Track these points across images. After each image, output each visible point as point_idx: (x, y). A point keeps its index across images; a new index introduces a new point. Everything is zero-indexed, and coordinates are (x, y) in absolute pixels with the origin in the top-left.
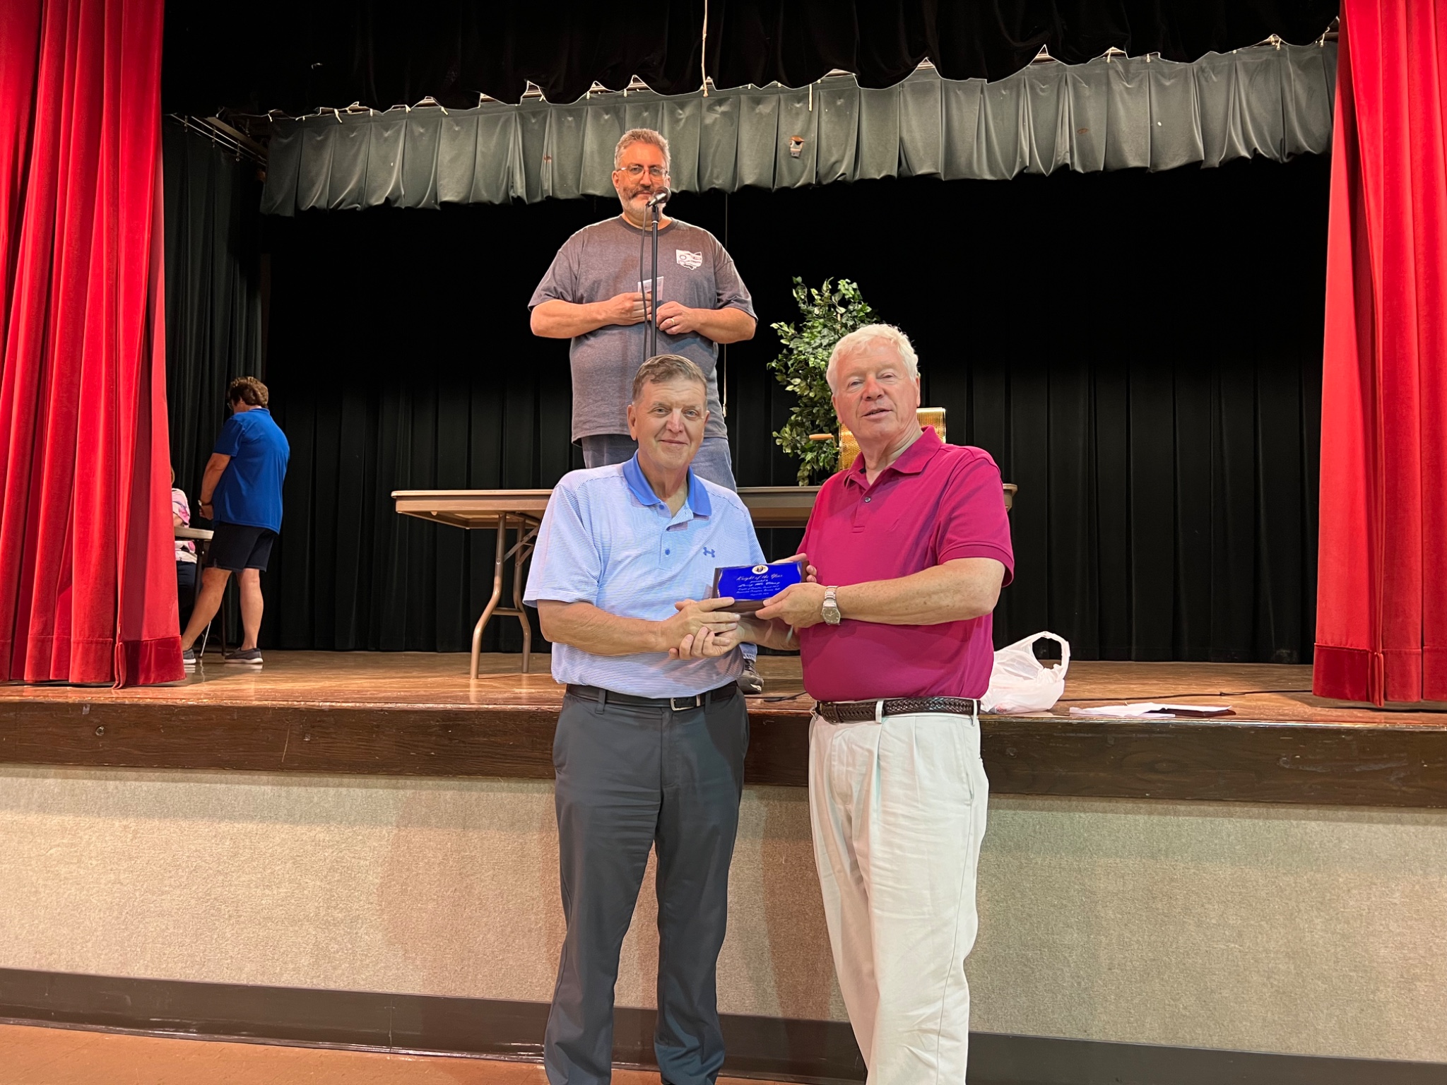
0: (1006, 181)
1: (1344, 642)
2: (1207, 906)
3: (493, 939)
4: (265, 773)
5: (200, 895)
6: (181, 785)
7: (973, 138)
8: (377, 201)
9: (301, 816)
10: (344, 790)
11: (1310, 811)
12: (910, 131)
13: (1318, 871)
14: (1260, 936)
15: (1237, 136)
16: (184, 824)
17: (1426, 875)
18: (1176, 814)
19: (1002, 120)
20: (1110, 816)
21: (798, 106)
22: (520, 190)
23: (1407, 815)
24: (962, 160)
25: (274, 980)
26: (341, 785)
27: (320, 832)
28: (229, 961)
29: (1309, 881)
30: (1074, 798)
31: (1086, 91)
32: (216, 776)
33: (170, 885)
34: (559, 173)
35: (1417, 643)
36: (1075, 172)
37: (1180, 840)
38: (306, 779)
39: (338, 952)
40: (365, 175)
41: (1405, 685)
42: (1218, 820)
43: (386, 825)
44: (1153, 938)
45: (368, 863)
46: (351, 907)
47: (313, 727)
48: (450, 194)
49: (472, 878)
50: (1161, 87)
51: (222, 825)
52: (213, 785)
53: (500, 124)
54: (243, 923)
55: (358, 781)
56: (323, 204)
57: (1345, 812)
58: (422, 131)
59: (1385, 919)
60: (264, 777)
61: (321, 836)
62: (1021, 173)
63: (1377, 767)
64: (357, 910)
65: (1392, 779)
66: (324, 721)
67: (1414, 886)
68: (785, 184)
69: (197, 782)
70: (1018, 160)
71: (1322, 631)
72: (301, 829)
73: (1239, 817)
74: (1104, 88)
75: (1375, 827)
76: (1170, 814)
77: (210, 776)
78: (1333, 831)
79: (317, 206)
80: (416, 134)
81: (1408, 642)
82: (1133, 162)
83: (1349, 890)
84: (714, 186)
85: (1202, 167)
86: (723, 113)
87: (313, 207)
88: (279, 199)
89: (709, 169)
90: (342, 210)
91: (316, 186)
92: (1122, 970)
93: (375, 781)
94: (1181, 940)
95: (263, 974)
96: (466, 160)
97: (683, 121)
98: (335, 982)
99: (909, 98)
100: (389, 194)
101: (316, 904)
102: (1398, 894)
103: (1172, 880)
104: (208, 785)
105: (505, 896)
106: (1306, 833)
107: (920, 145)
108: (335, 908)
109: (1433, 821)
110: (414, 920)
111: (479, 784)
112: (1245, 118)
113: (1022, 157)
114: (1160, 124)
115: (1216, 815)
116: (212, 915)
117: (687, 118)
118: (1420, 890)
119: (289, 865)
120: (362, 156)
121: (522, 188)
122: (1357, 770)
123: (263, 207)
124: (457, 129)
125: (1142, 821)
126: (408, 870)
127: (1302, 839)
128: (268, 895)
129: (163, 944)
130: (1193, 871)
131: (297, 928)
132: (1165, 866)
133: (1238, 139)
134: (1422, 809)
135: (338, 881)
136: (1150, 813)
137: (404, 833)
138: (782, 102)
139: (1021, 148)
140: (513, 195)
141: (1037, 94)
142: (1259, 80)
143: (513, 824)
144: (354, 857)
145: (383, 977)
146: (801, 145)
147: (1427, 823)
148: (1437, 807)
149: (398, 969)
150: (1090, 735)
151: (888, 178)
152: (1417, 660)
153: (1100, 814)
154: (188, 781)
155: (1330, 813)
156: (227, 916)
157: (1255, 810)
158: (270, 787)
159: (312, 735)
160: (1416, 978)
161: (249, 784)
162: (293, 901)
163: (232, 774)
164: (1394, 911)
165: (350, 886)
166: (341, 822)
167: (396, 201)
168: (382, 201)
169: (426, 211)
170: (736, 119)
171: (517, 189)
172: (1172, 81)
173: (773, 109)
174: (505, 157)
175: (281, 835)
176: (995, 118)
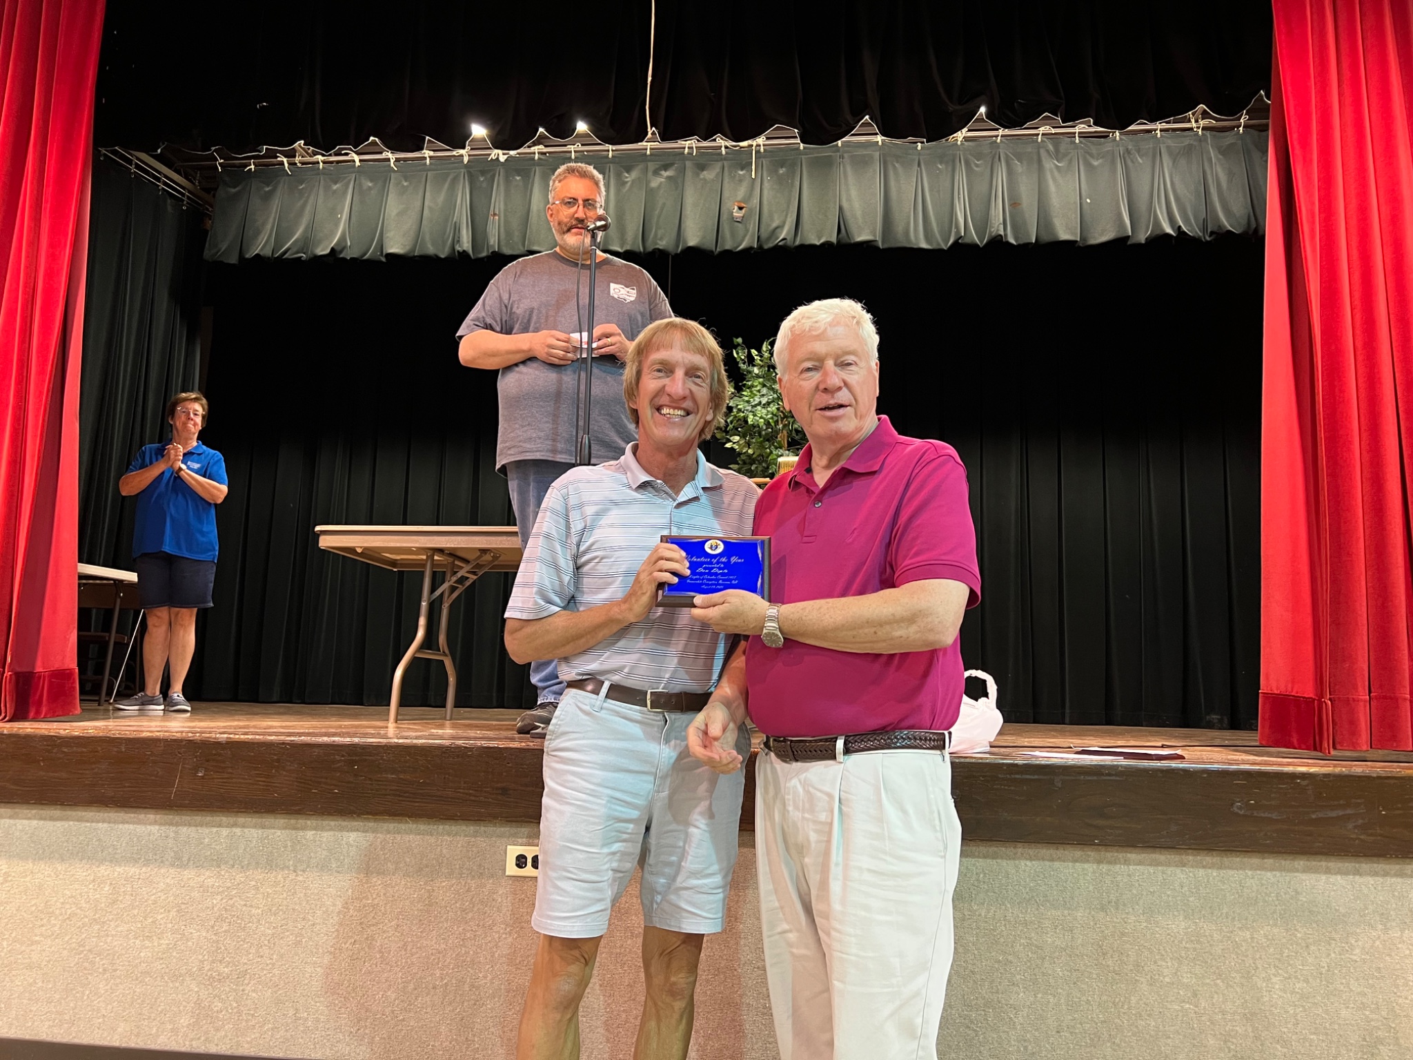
0: (941, 250)
1: (1290, 689)
2: (1160, 963)
3: (393, 996)
4: (153, 811)
5: (74, 945)
6: (59, 824)
7: (910, 209)
8: (322, 251)
9: (189, 860)
10: (238, 831)
11: (1266, 860)
12: (849, 200)
13: (1275, 925)
14: (1216, 996)
15: (1162, 213)
16: (60, 867)
17: (1386, 929)
18: (1127, 862)
19: (939, 191)
20: (1057, 864)
21: (741, 173)
22: (466, 244)
23: (1365, 866)
24: (899, 228)
25: (149, 1042)
26: (235, 825)
27: (210, 877)
28: (101, 1020)
29: (1266, 936)
30: (1019, 845)
31: (1019, 167)
32: (98, 814)
33: (41, 935)
34: (505, 229)
35: (1364, 690)
36: (1008, 243)
37: (1130, 891)
38: (198, 818)
39: (222, 1011)
40: (311, 227)
41: (1354, 732)
42: (1169, 870)
43: (282, 869)
44: (1104, 998)
45: (260, 911)
46: (238, 961)
47: (208, 761)
48: (396, 246)
49: (372, 928)
50: (1089, 166)
51: (103, 868)
52: (94, 824)
53: (449, 180)
54: (119, 977)
55: (254, 820)
56: (267, 252)
57: (1302, 863)
58: (370, 185)
59: (1344, 978)
60: (151, 816)
61: (210, 882)
62: (956, 243)
63: (1334, 814)
64: (246, 964)
65: (1350, 826)
66: (220, 755)
67: (1374, 942)
68: (727, 247)
69: (78, 821)
70: (954, 230)
71: (1267, 678)
72: (188, 874)
73: (1192, 867)
74: (1036, 166)
75: (1333, 878)
76: (1120, 864)
77: (91, 814)
78: (1289, 882)
79: (261, 254)
80: (365, 187)
81: (1355, 687)
82: (1064, 236)
83: (1307, 947)
84: (657, 247)
85: (1129, 243)
86: (669, 178)
87: (257, 255)
88: (224, 247)
89: (654, 230)
90: (286, 259)
91: (262, 235)
92: (1071, 1033)
93: (273, 820)
94: (1134, 1000)
95: (138, 1035)
96: (413, 215)
97: (629, 184)
98: (217, 1045)
99: (849, 169)
100: (336, 244)
101: (200, 957)
102: (1357, 951)
103: (1123, 934)
104: (89, 824)
105: (409, 948)
106: (1262, 885)
107: (859, 213)
108: (220, 961)
109: (1393, 872)
110: (307, 975)
111: (385, 826)
112: (1170, 198)
113: (957, 227)
114: (1088, 201)
115: (1168, 865)
116: (85, 969)
117: (633, 181)
118: (1381, 946)
119: (173, 913)
120: (308, 208)
121: (468, 242)
122: (1314, 817)
123: (207, 254)
124: (405, 184)
125: (1091, 870)
126: (304, 919)
127: (1258, 890)
128: (147, 947)
129: (29, 999)
130: (1145, 924)
131: (177, 984)
132: (1115, 920)
133: (1163, 216)
134: (1381, 859)
135: (225, 931)
136: (1099, 862)
137: (301, 878)
138: (726, 169)
139: (957, 219)
140: (459, 249)
141: (972, 169)
142: (1183, 162)
143: (420, 870)
144: (245, 905)
145: (271, 1040)
146: (744, 210)
147: (1386, 874)
148: (1397, 857)
149: (287, 1031)
150: (1036, 777)
151: (827, 245)
152: (1365, 706)
153: (1047, 863)
154: (67, 819)
155: (1286, 862)
156: (101, 970)
157: (1209, 859)
158: (157, 827)
159: (206, 770)
160: (1380, 1041)
161: (134, 823)
162: (174, 954)
163: (116, 812)
164: (1355, 968)
165: (239, 937)
166: (233, 866)
167: (341, 252)
168: (328, 251)
169: (372, 263)
170: (680, 185)
171: (463, 243)
172: (1100, 161)
173: (717, 175)
174: (452, 214)
175: (166, 878)
176: (931, 190)
